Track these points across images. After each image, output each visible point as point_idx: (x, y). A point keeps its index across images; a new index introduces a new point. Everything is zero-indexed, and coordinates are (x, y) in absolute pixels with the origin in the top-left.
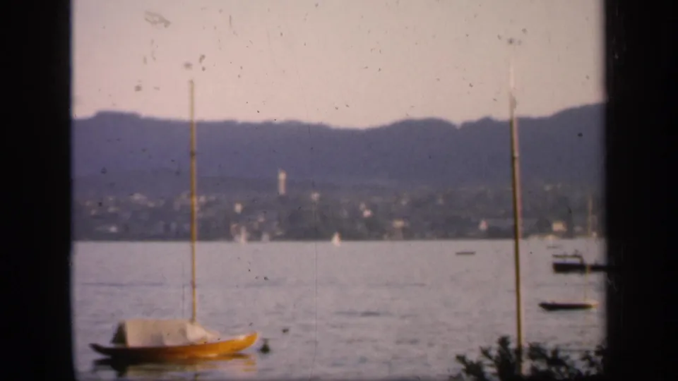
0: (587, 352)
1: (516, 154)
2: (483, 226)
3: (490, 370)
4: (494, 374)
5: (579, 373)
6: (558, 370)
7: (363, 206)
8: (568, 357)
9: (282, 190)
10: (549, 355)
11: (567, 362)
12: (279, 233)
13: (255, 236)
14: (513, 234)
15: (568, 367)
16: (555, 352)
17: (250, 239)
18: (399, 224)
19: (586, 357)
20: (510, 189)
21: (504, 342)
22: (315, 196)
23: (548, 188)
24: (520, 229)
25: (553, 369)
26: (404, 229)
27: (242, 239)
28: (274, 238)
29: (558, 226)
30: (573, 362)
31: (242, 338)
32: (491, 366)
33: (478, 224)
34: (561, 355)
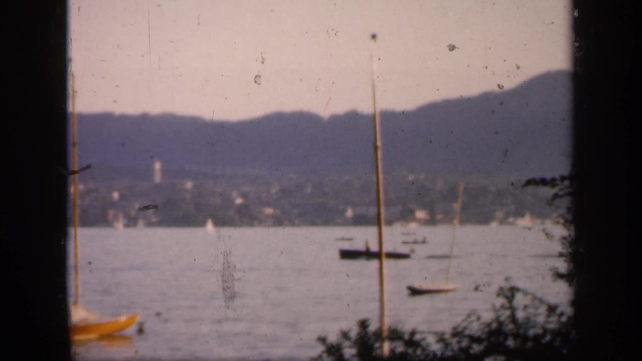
0: (443, 334)
1: (379, 144)
2: (349, 213)
3: (349, 351)
4: (353, 356)
5: (435, 355)
6: (415, 352)
7: (234, 194)
8: (424, 339)
9: (158, 178)
10: (407, 337)
11: (423, 344)
12: (154, 220)
13: (131, 222)
14: (377, 221)
15: (424, 349)
16: (413, 333)
17: (127, 226)
18: (269, 211)
19: (441, 339)
20: (374, 178)
21: (363, 324)
22: (189, 185)
23: (411, 178)
24: (383, 215)
25: (410, 351)
26: (273, 216)
27: (120, 225)
28: (150, 224)
29: (421, 214)
30: (429, 345)
31: (123, 319)
32: (350, 347)
33: (344, 211)
34: (417, 337)
